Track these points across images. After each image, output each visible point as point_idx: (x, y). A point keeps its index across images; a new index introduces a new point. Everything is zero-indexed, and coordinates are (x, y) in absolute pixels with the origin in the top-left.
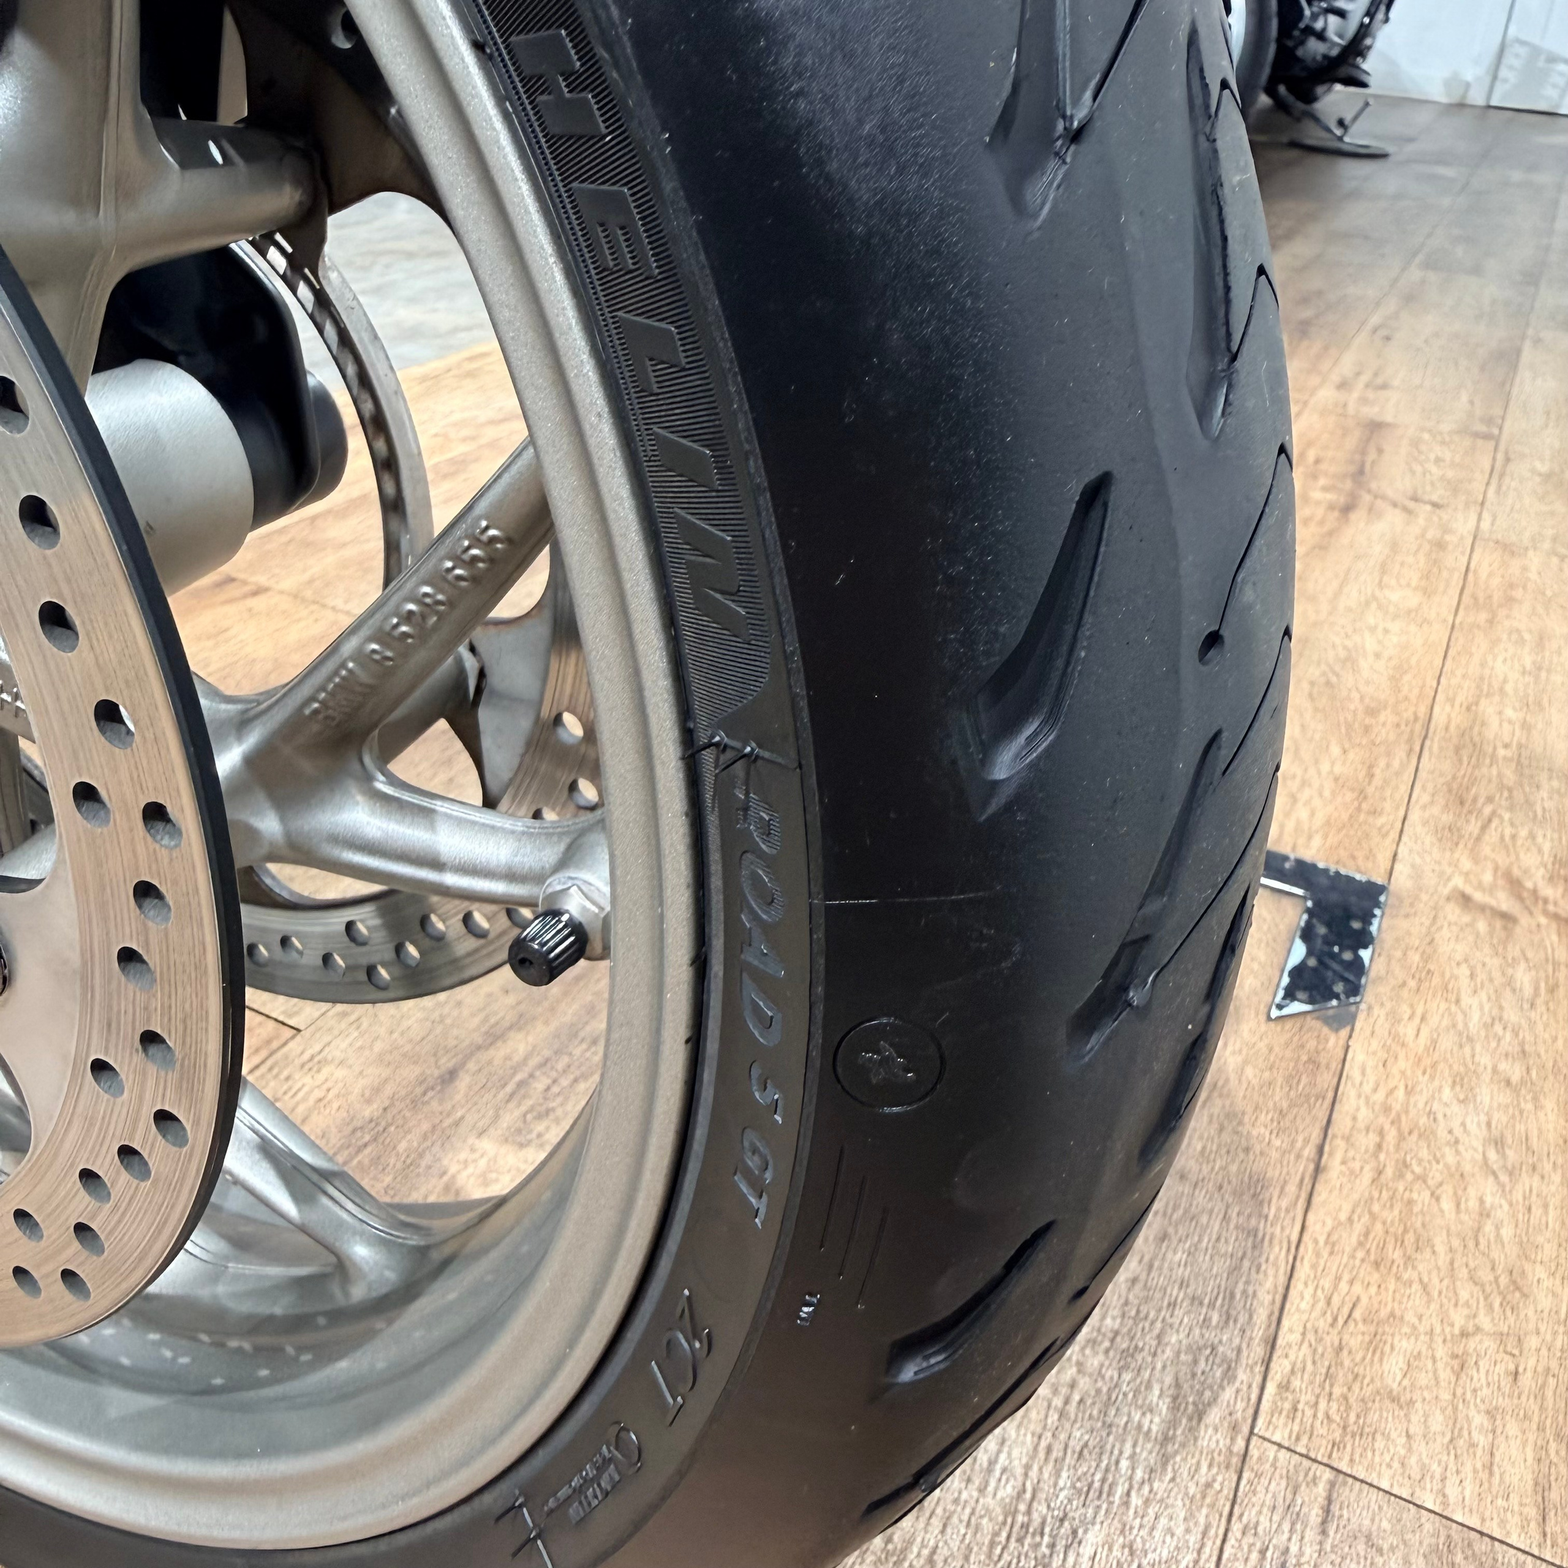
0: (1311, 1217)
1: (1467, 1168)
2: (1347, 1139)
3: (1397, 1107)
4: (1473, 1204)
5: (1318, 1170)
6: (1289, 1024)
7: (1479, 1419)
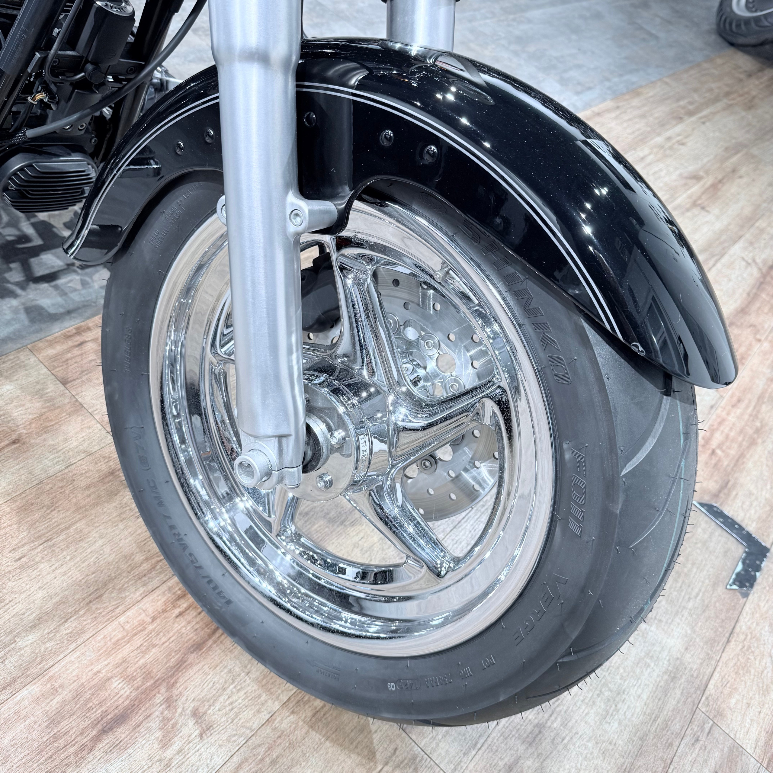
0: (723, 654)
1: (765, 653)
2: (738, 634)
3: (753, 628)
4: (764, 664)
5: (728, 641)
6: (731, 592)
7: (748, 721)
